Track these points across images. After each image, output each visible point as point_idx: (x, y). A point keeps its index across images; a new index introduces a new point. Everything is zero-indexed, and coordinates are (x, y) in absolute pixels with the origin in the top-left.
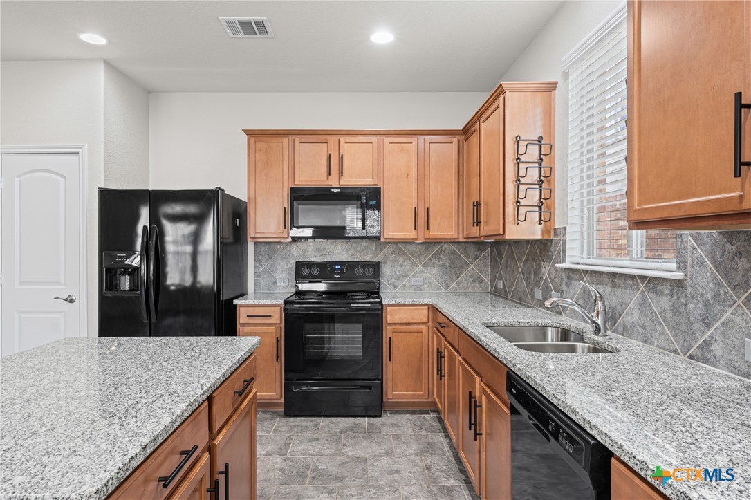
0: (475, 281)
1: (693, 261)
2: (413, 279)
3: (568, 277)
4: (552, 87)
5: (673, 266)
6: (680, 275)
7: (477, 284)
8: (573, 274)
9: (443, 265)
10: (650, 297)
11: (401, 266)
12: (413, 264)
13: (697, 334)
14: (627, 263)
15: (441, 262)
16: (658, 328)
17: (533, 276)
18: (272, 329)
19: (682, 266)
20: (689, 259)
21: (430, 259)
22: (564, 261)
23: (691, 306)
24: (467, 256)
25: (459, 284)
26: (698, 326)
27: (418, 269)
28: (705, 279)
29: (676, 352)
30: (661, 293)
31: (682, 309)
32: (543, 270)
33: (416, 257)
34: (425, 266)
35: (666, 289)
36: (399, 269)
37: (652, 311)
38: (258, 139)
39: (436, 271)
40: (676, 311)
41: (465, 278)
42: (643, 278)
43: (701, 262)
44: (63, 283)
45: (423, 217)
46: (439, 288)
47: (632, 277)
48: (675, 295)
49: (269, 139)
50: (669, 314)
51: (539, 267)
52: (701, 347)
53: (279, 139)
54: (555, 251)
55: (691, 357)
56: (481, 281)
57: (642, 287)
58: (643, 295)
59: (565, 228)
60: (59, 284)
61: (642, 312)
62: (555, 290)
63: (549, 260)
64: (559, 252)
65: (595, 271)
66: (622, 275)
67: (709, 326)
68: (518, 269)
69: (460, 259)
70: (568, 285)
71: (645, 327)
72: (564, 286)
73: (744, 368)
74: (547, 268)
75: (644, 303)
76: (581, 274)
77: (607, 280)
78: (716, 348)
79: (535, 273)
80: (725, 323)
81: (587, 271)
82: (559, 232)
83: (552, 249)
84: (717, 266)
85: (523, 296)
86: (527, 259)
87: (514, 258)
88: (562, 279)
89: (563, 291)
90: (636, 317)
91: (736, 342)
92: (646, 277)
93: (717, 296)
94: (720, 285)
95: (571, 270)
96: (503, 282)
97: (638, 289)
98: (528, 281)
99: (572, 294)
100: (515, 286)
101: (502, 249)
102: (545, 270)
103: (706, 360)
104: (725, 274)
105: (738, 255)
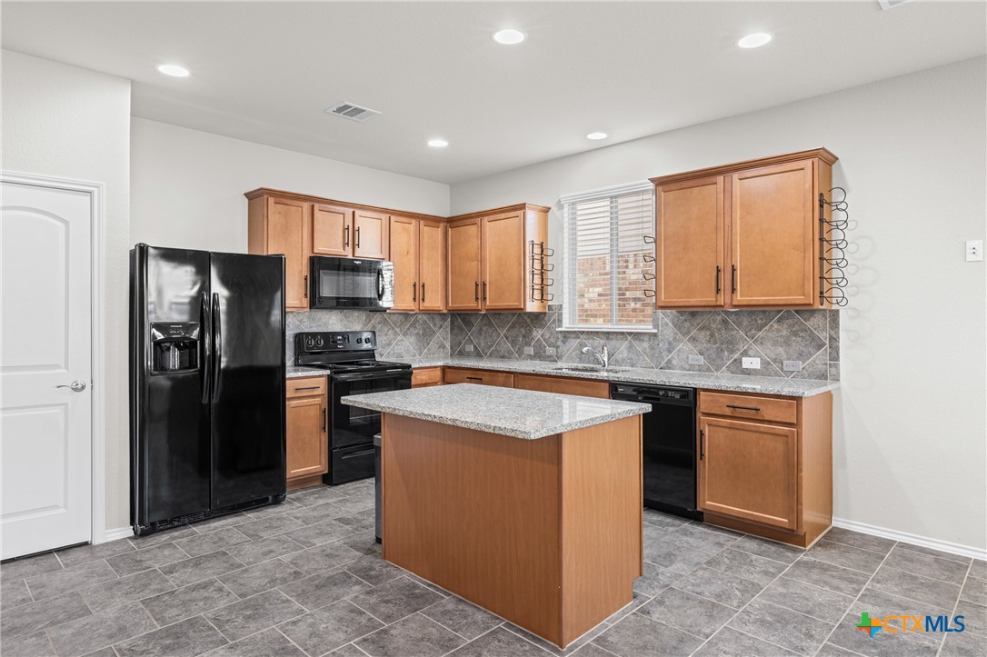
0: (439, 347)
1: (662, 324)
2: (396, 347)
3: (565, 337)
4: (547, 210)
5: (651, 327)
6: (655, 331)
7: (441, 350)
8: (567, 335)
9: (418, 334)
10: (635, 344)
11: (386, 335)
12: (396, 334)
13: (664, 357)
14: (610, 326)
15: (417, 331)
16: (641, 358)
17: (521, 339)
18: (318, 400)
19: (656, 326)
20: (660, 323)
21: (408, 329)
22: (559, 326)
23: (661, 345)
24: (435, 325)
25: (429, 350)
26: (664, 353)
27: (399, 338)
28: (669, 332)
29: (652, 367)
30: (643, 340)
31: (656, 347)
32: (535, 334)
33: (397, 327)
34: (405, 335)
35: (646, 338)
36: (385, 338)
37: (637, 350)
38: (278, 200)
39: (413, 339)
40: (652, 348)
41: (433, 344)
42: (630, 334)
43: (667, 324)
44: (63, 365)
45: (419, 290)
46: (414, 356)
47: (622, 333)
48: (652, 341)
49: (289, 202)
50: (648, 350)
51: (531, 331)
52: (666, 363)
53: (299, 203)
54: (549, 320)
55: (661, 368)
56: (444, 347)
57: (629, 338)
58: (630, 342)
59: (561, 305)
60: (60, 367)
61: (629, 352)
62: (550, 346)
63: (542, 326)
64: (554, 321)
65: (592, 332)
66: (614, 332)
67: (670, 352)
68: (499, 335)
69: (430, 328)
70: (564, 342)
71: (631, 359)
72: (560, 343)
73: (688, 367)
74: (540, 332)
75: (631, 347)
76: (577, 334)
77: (602, 336)
78: (674, 362)
79: (524, 337)
80: (679, 351)
81: (583, 332)
82: (554, 308)
83: (546, 319)
84: (675, 326)
85: (507, 354)
86: (513, 327)
87: (493, 326)
88: (558, 338)
89: (558, 347)
90: (625, 354)
91: (685, 357)
92: (632, 333)
93: (675, 339)
94: (676, 334)
95: (568, 332)
96: (475, 346)
97: (627, 339)
98: (513, 343)
99: (568, 347)
100: (493, 348)
101: (473, 319)
102: (538, 334)
103: (669, 368)
104: (679, 329)
105: (686, 320)
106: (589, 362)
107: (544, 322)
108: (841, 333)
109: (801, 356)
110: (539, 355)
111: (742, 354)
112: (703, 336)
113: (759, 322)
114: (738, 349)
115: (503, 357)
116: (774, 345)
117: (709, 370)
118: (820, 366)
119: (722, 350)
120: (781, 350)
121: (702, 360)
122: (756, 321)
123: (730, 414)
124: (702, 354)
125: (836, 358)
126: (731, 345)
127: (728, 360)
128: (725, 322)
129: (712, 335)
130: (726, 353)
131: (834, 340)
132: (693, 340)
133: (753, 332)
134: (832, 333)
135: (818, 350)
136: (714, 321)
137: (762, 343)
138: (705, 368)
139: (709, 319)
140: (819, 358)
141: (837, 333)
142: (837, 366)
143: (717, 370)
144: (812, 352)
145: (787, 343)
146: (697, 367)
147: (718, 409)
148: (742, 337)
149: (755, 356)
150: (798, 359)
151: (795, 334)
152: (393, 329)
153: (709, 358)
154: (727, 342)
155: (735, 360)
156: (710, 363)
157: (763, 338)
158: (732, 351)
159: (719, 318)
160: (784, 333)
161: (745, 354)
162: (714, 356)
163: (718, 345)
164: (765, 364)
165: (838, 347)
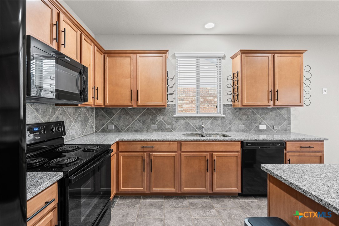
1: (227, 113)
2: (71, 131)
5: (222, 114)
6: (224, 116)
7: (91, 129)
8: (178, 119)
9: (81, 121)
10: (214, 121)
12: (71, 121)
13: (228, 126)
15: (81, 119)
16: (217, 127)
17: (149, 121)
19: (224, 114)
20: (226, 113)
21: (77, 118)
22: (175, 115)
23: (226, 121)
24: (89, 115)
25: (87, 130)
27: (72, 124)
28: (230, 116)
30: (218, 120)
31: (224, 122)
32: (158, 118)
33: (71, 117)
34: (75, 122)
35: (220, 119)
37: (215, 124)
39: (79, 124)
40: (222, 123)
41: (88, 127)
43: (229, 113)
45: (95, 92)
47: (208, 117)
48: (222, 120)
50: (220, 124)
51: (156, 117)
52: (229, 129)
55: (226, 131)
56: (92, 127)
57: (211, 119)
58: (212, 121)
59: (175, 104)
61: (211, 125)
62: (167, 124)
63: (163, 115)
64: (171, 112)
65: (192, 117)
66: (204, 117)
67: (231, 124)
68: (133, 119)
69: (87, 116)
70: (176, 122)
71: (212, 128)
72: (174, 122)
73: (238, 130)
74: (162, 117)
75: (212, 123)
76: (184, 118)
77: (197, 119)
78: (232, 128)
79: (151, 120)
80: (234, 124)
81: (187, 117)
82: (170, 106)
83: (166, 111)
84: (233, 113)
85: (139, 129)
86: (144, 114)
87: (129, 114)
88: (172, 120)
89: (173, 124)
90: (209, 126)
91: (237, 126)
92: (213, 117)
93: (232, 119)
94: (233, 117)
95: (179, 117)
96: (115, 126)
97: (210, 120)
98: (144, 123)
99: (179, 124)
100: (130, 126)
101: (114, 111)
102: (160, 118)
103: (230, 131)
104: (235, 115)
105: (237, 111)
106: (191, 131)
107: (164, 113)
108: (291, 116)
109: (279, 124)
110: (161, 128)
111: (259, 124)
112: (244, 117)
113: (265, 112)
114: (258, 122)
115: (137, 131)
116: (270, 120)
117: (246, 130)
118: (285, 127)
119: (252, 123)
120: (273, 122)
121: (244, 127)
122: (264, 111)
123: (299, 150)
124: (243, 125)
125: (290, 124)
126: (255, 121)
127: (254, 126)
128: (253, 112)
129: (248, 117)
130: (253, 124)
131: (289, 118)
132: (240, 119)
133: (263, 115)
134: (289, 115)
135: (285, 121)
136: (249, 111)
137: (266, 120)
138: (245, 130)
139: (246, 111)
140: (285, 124)
141: (290, 115)
142: (290, 127)
143: (249, 130)
144: (283, 122)
145: (275, 119)
146: (242, 130)
147: (294, 149)
148: (259, 118)
149: (264, 124)
150: (278, 125)
151: (277, 116)
152: (69, 118)
153: (247, 126)
154: (254, 120)
155: (257, 126)
156: (247, 128)
157: (267, 118)
158: (255, 123)
159: (250, 111)
160: (274, 116)
161: (260, 124)
162: (249, 125)
163: (250, 121)
164: (267, 127)
165: (290, 120)
